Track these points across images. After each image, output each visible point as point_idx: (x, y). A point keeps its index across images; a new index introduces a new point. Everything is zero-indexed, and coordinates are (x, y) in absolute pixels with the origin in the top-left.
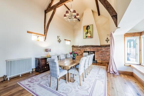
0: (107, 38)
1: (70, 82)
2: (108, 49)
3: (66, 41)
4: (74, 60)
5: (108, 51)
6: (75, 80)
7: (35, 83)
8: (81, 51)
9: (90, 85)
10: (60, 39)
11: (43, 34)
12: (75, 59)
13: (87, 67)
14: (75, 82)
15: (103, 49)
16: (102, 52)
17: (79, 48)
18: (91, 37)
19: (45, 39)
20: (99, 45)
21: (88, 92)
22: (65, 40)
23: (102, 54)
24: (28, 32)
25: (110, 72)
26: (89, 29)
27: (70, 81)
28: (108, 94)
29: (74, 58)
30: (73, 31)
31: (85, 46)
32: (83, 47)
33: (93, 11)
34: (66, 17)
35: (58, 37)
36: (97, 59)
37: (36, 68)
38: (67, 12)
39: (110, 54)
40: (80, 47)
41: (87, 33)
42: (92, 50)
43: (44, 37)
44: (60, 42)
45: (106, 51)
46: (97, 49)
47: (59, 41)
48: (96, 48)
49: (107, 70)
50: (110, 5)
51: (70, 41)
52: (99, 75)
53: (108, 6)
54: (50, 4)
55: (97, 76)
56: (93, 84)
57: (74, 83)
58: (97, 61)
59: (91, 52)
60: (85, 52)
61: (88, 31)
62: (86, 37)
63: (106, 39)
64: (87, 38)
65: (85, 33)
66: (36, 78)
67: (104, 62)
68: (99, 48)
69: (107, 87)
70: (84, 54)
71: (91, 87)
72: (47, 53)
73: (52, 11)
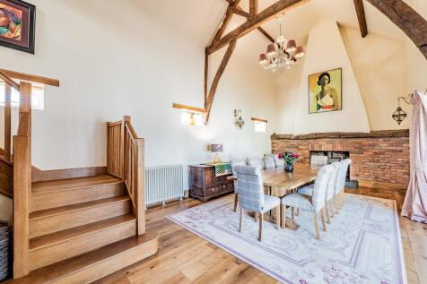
0: (399, 109)
1: (287, 229)
2: (400, 144)
3: (256, 121)
4: (290, 174)
5: (401, 151)
6: (298, 226)
7: (202, 220)
8: (300, 149)
9: (347, 242)
10: (240, 119)
11: (202, 107)
12: (292, 171)
13: (332, 196)
14: (300, 229)
15: (383, 145)
16: (375, 153)
17: (295, 142)
18: (335, 107)
19: (207, 120)
20: (367, 130)
21: (344, 256)
22: (253, 119)
23: (378, 162)
24: (175, 106)
25: (413, 218)
26: (326, 82)
27: (287, 226)
28: (407, 268)
29: (291, 168)
30: (275, 91)
31: (316, 134)
32: (307, 138)
33: (339, 26)
34: (265, 61)
35: (235, 112)
36: (357, 175)
37: (190, 191)
38: (270, 49)
39: (408, 162)
40: (297, 138)
41: (322, 94)
42: (339, 148)
43: (206, 114)
44: (240, 126)
45: (393, 151)
46: (358, 143)
47: (240, 124)
48: (354, 140)
49: (399, 211)
50: (412, 13)
51: (266, 122)
52: (372, 221)
53: (405, 18)
54: (220, 32)
55: (364, 224)
56: (354, 240)
57: (298, 232)
58: (356, 182)
59: (335, 155)
60: (313, 152)
61: (323, 89)
62: (319, 107)
63: (394, 110)
64: (321, 110)
65: (313, 96)
66: (197, 212)
67: (386, 186)
68: (365, 140)
69: (404, 252)
70: (316, 159)
71: (352, 246)
72: (214, 154)
73: (225, 48)
